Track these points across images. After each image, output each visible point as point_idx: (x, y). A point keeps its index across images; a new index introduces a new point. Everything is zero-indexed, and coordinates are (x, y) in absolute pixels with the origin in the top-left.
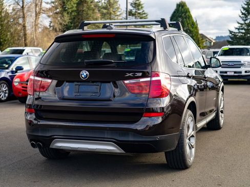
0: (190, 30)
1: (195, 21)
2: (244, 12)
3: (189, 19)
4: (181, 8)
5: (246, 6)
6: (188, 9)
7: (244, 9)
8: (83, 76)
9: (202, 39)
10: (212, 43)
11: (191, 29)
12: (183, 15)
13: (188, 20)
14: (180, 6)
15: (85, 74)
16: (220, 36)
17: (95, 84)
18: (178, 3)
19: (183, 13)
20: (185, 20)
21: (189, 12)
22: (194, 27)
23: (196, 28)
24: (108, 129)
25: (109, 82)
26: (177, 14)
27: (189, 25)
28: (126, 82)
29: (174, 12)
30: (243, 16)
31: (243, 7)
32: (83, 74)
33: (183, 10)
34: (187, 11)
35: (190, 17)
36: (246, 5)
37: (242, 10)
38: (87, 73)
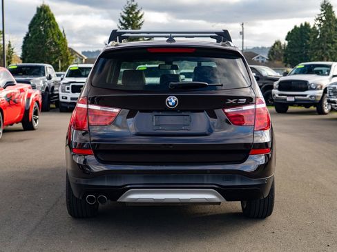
0: (56, 43)
1: (62, 31)
2: (124, 22)
3: (54, 28)
4: (43, 13)
5: (126, 15)
6: (52, 15)
7: (124, 18)
8: (171, 104)
9: (72, 55)
10: (84, 60)
11: (57, 41)
12: (46, 22)
13: (52, 29)
14: (41, 11)
15: (173, 101)
16: (87, 51)
17: (183, 113)
18: (39, 7)
19: (46, 20)
20: (48, 29)
21: (54, 19)
22: (61, 38)
23: (64, 40)
24: (209, 172)
25: (202, 111)
26: (39, 21)
27: (55, 37)
28: (227, 111)
29: (34, 19)
30: (123, 27)
31: (122, 16)
32: (171, 101)
33: (45, 15)
34: (51, 18)
35: (55, 26)
36: (126, 13)
37: (121, 19)
38: (176, 99)
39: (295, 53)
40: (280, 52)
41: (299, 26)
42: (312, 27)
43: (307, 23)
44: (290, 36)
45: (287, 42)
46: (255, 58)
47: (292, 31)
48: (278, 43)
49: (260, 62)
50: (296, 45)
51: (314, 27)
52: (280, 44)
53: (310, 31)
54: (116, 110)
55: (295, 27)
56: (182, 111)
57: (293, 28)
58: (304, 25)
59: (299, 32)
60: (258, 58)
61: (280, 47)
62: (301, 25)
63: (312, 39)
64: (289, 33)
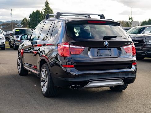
8: (106, 45)
28: (124, 47)
32: (106, 44)
38: (108, 43)
39: (34, 23)
40: (26, 23)
41: (35, 12)
42: (40, 12)
43: (39, 10)
44: (31, 16)
45: (30, 18)
46: (17, 25)
47: (32, 13)
48: (25, 19)
49: (19, 27)
50: (34, 20)
51: (42, 12)
52: (26, 19)
53: (40, 14)
54: (83, 48)
55: (34, 12)
56: (109, 48)
57: (33, 12)
58: (37, 11)
59: (35, 14)
60: (18, 25)
61: (26, 21)
62: (36, 11)
63: (41, 18)
64: (31, 14)
